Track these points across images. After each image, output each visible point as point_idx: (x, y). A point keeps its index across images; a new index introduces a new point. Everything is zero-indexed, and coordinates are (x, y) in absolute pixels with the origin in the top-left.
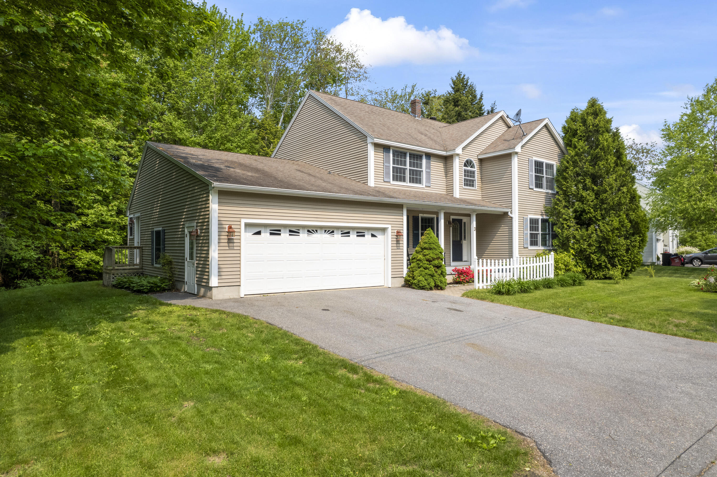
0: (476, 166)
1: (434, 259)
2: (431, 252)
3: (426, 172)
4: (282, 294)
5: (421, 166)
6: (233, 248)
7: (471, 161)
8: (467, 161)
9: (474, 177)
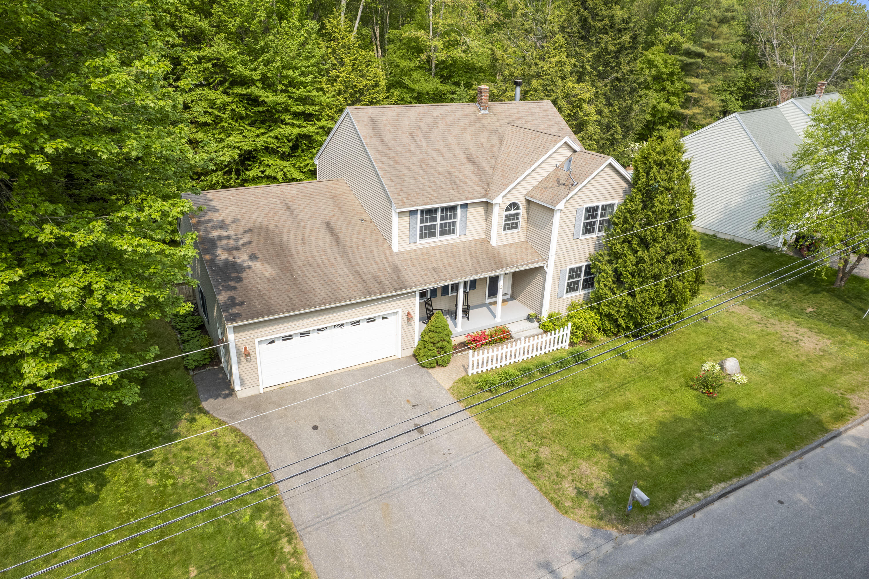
0: (521, 207)
1: (438, 342)
2: (436, 335)
3: (461, 221)
4: (296, 382)
5: (455, 217)
6: (250, 361)
7: (515, 204)
8: (510, 205)
9: (518, 219)
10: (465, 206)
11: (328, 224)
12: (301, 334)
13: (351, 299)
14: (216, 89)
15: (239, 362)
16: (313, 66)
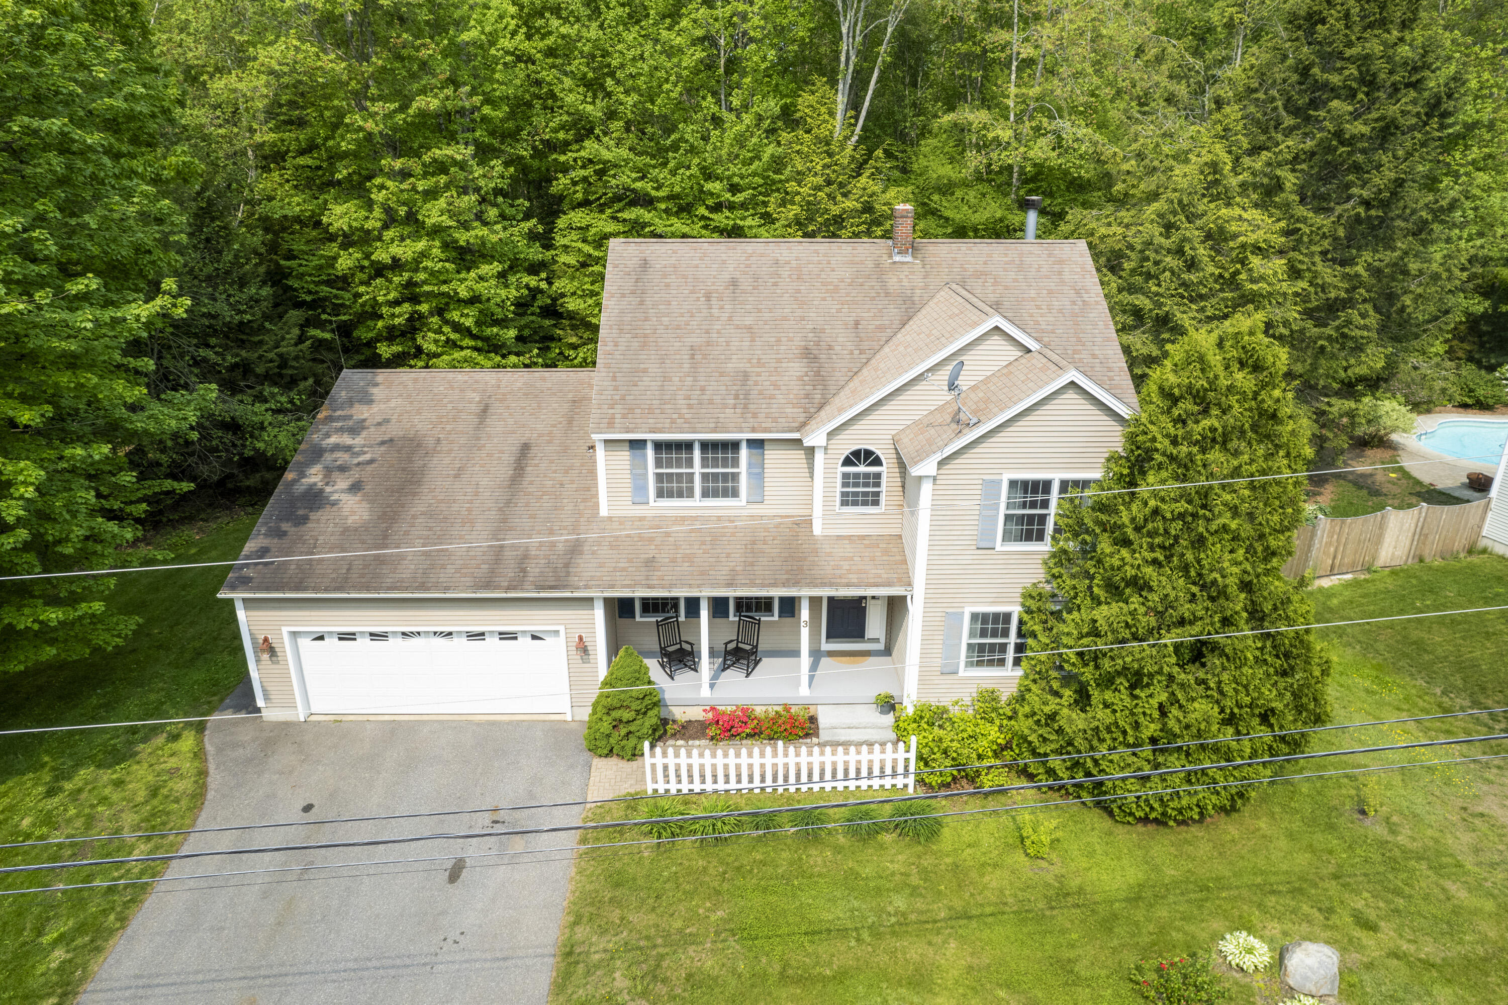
0: (884, 461)
1: (615, 708)
3: (749, 474)
4: (365, 718)
5: (736, 463)
6: (278, 662)
7: (868, 453)
8: (856, 454)
9: (878, 485)
10: (757, 444)
11: (525, 448)
12: (371, 634)
13: (447, 589)
14: (602, 211)
15: (258, 661)
16: (754, 174)
